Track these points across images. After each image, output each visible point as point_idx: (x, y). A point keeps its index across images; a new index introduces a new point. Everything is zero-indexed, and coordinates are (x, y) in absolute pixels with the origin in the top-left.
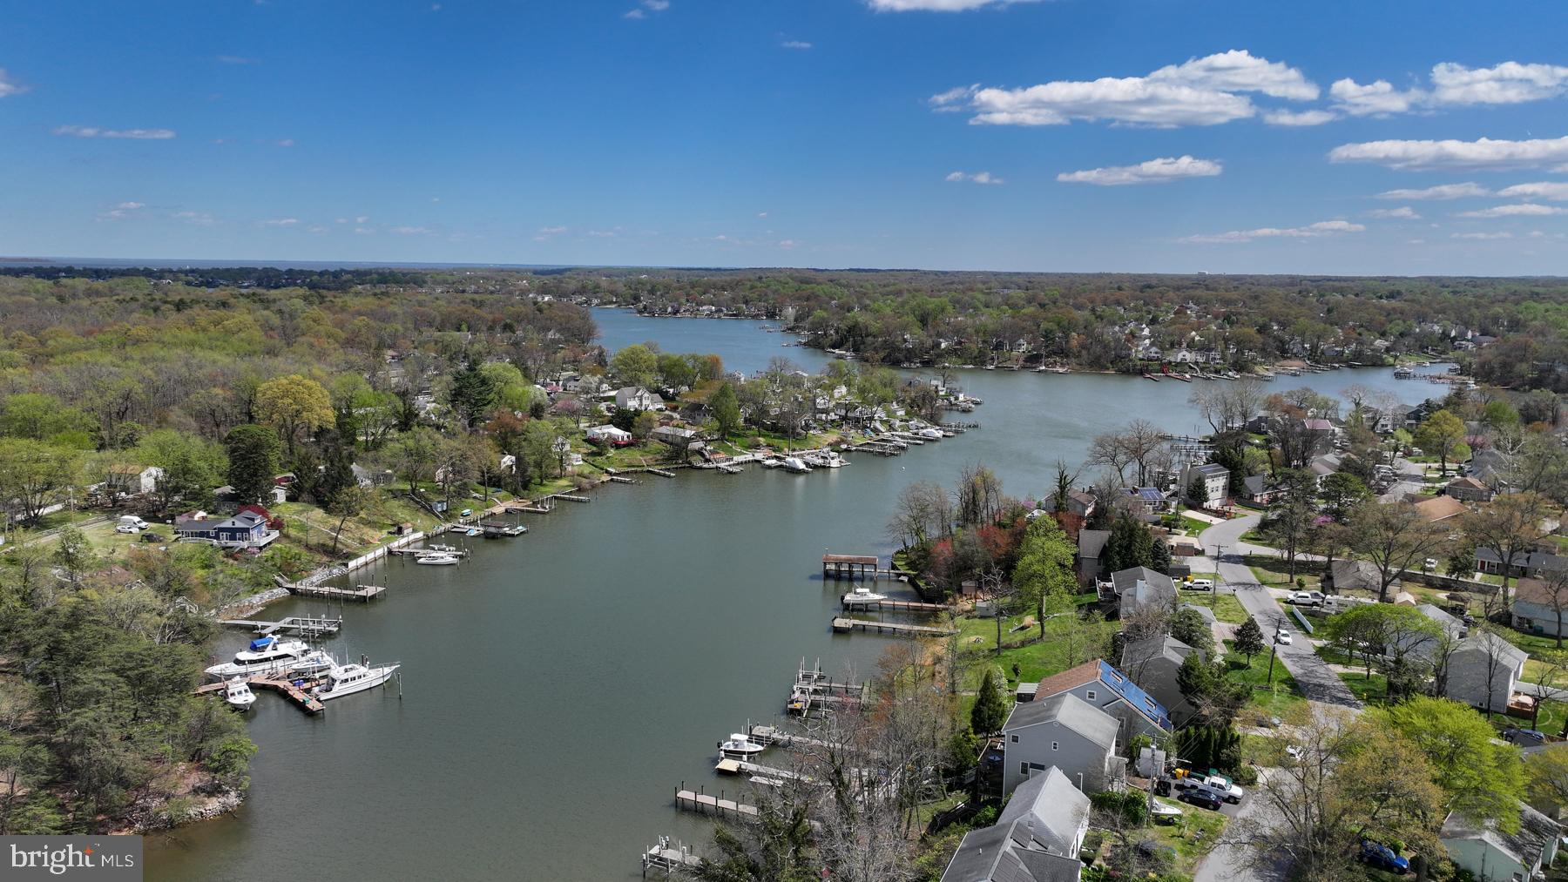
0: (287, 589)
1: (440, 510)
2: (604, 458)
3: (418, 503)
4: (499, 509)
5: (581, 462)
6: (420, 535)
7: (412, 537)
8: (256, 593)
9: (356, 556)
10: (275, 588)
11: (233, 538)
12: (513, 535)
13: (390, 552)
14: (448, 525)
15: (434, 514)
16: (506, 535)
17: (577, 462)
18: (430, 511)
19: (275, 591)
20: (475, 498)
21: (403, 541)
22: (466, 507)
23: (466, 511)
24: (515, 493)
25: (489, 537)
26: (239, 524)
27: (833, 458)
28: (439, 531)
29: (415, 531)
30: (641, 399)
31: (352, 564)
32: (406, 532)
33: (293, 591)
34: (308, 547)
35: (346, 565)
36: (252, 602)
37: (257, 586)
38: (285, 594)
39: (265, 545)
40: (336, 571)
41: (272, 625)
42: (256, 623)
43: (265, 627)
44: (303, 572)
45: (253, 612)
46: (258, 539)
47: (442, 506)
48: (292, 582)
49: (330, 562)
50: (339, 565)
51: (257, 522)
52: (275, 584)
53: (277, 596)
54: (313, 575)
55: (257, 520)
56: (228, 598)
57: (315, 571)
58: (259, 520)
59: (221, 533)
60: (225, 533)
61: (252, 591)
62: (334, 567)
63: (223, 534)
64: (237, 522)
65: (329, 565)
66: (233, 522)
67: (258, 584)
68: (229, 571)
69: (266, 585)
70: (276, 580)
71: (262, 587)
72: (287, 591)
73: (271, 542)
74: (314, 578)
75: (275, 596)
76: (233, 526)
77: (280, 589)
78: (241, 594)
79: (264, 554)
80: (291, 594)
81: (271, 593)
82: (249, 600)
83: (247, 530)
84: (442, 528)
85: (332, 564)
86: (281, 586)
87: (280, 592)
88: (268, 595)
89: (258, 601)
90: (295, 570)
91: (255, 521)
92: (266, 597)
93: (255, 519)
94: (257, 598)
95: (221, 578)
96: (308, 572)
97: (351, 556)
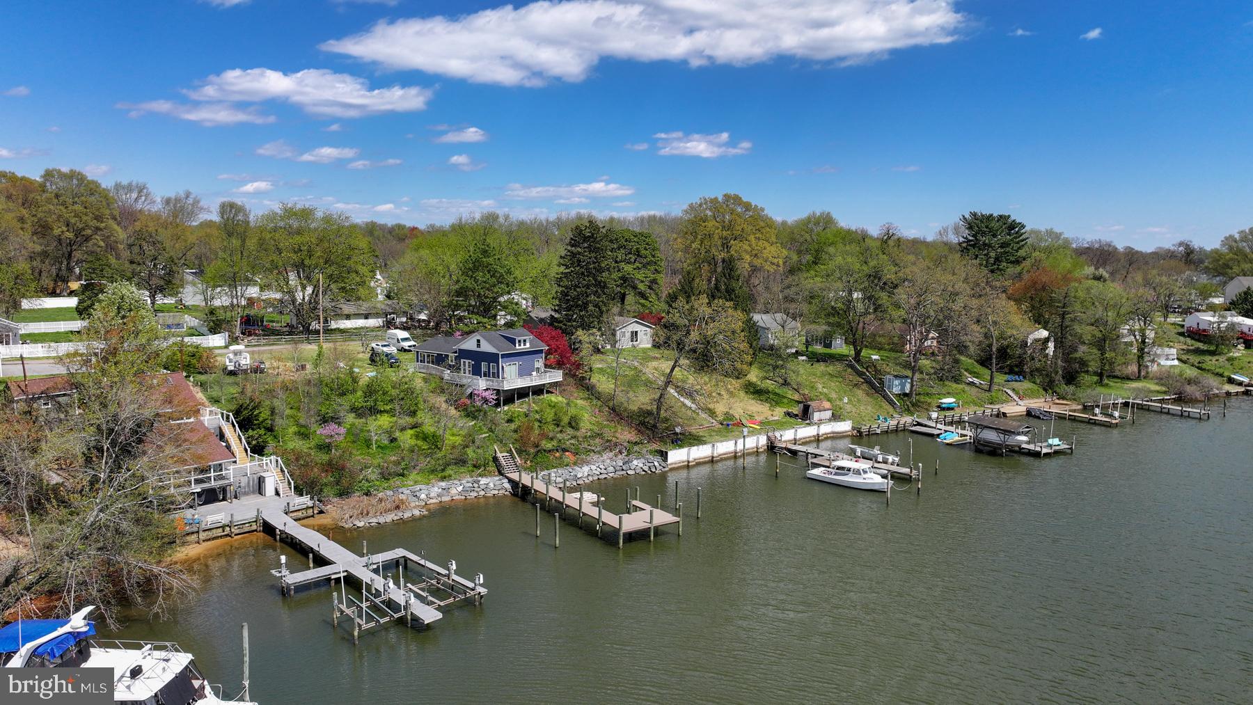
0: (510, 481)
1: (896, 390)
2: (1222, 359)
3: (860, 374)
4: (1015, 408)
5: (1176, 362)
6: (845, 426)
7: (826, 429)
8: (443, 479)
9: (696, 440)
10: (490, 474)
11: (476, 371)
12: (1036, 455)
13: (771, 448)
14: (907, 419)
15: (886, 397)
16: (1021, 452)
17: (1168, 359)
18: (876, 387)
19: (483, 481)
20: (972, 384)
21: (806, 432)
22: (949, 394)
23: (948, 400)
24: (1049, 387)
25: (983, 450)
26: (486, 347)
28: (884, 426)
29: (836, 417)
31: (677, 456)
32: (817, 416)
33: (522, 493)
34: (617, 413)
35: (664, 455)
36: (418, 494)
37: (456, 464)
38: (499, 490)
39: (522, 393)
40: (637, 464)
41: (343, 561)
42: (328, 548)
43: (321, 561)
44: (567, 453)
45: (389, 518)
46: (512, 378)
47: (903, 386)
48: (530, 470)
49: (636, 443)
50: (651, 452)
51: (522, 346)
52: (492, 468)
53: (482, 493)
54: (588, 463)
55: (522, 344)
56: (385, 476)
57: (595, 457)
58: (528, 345)
59: (462, 361)
60: (467, 361)
61: (440, 472)
62: (640, 455)
63: (464, 362)
64: (483, 342)
65: (630, 450)
66: (478, 341)
67: (461, 462)
68: (429, 428)
69: (475, 466)
70: (495, 459)
71: (465, 468)
72: (507, 486)
73: (538, 390)
74: (586, 469)
75: (477, 492)
76: (478, 349)
77: (497, 478)
78: (413, 476)
79: (518, 407)
80: (511, 494)
81: (473, 484)
82: (416, 489)
83: (492, 358)
84: (893, 423)
85: (636, 448)
86: (500, 473)
87: (493, 485)
88: (462, 487)
89: (432, 495)
90: (549, 446)
91: (517, 345)
92: (457, 488)
93: (517, 341)
94: (435, 491)
95: (408, 439)
96: (579, 455)
97: (681, 440)
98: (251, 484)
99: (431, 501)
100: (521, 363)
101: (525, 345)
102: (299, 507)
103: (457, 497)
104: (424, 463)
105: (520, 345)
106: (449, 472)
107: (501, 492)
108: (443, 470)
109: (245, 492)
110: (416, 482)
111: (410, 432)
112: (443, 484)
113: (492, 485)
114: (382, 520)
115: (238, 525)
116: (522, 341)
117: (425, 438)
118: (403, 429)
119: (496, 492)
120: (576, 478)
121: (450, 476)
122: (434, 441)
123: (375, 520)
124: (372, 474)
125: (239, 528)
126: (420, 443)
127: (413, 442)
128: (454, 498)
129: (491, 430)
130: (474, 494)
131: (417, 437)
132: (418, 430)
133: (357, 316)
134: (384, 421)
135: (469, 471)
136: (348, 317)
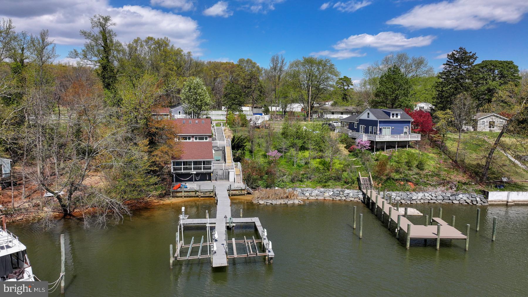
0: (364, 194)
8: (324, 187)
9: (518, 188)
10: (354, 188)
11: (366, 131)
19: (347, 191)
26: (372, 117)
31: (495, 196)
33: (367, 202)
34: (457, 164)
35: (486, 194)
36: (305, 192)
37: (335, 180)
38: (355, 198)
39: (390, 145)
40: (463, 197)
41: (220, 218)
42: (223, 210)
44: (409, 183)
45: (279, 202)
46: (386, 135)
48: (379, 190)
49: (465, 184)
50: (476, 191)
51: (395, 117)
52: (356, 185)
53: (344, 198)
54: (424, 191)
55: (395, 116)
56: (292, 181)
57: (431, 189)
58: (399, 117)
59: (360, 126)
60: (363, 126)
61: (324, 183)
62: (466, 191)
63: (361, 126)
64: (371, 114)
65: (460, 187)
66: (368, 114)
67: (338, 179)
69: (345, 182)
70: (358, 179)
71: (339, 183)
72: (361, 196)
73: (402, 144)
74: (420, 195)
75: (341, 197)
76: (368, 119)
77: (356, 191)
79: (385, 153)
80: (362, 202)
81: (340, 192)
82: (305, 190)
83: (374, 123)
85: (465, 187)
86: (360, 189)
88: (333, 193)
89: (313, 194)
90: (397, 177)
91: (391, 116)
92: (329, 193)
93: (391, 114)
94: (315, 192)
95: (314, 163)
96: (418, 185)
98: (225, 174)
99: (311, 198)
100: (393, 128)
101: (397, 117)
102: (237, 189)
103: (328, 198)
104: (316, 176)
105: (393, 117)
106: (329, 183)
107: (356, 199)
108: (326, 182)
109: (221, 178)
110: (307, 186)
111: (318, 160)
112: (322, 189)
113: (351, 195)
114: (274, 202)
115: (203, 192)
116: (395, 114)
117: (324, 164)
118: (314, 158)
119: (353, 199)
120: (411, 199)
121: (329, 186)
122: (327, 166)
123: (270, 202)
125: (203, 194)
126: (320, 166)
127: (317, 165)
128: (326, 198)
129: (364, 164)
130: (339, 198)
131: (320, 163)
132: (322, 159)
134: (307, 154)
135: (341, 185)
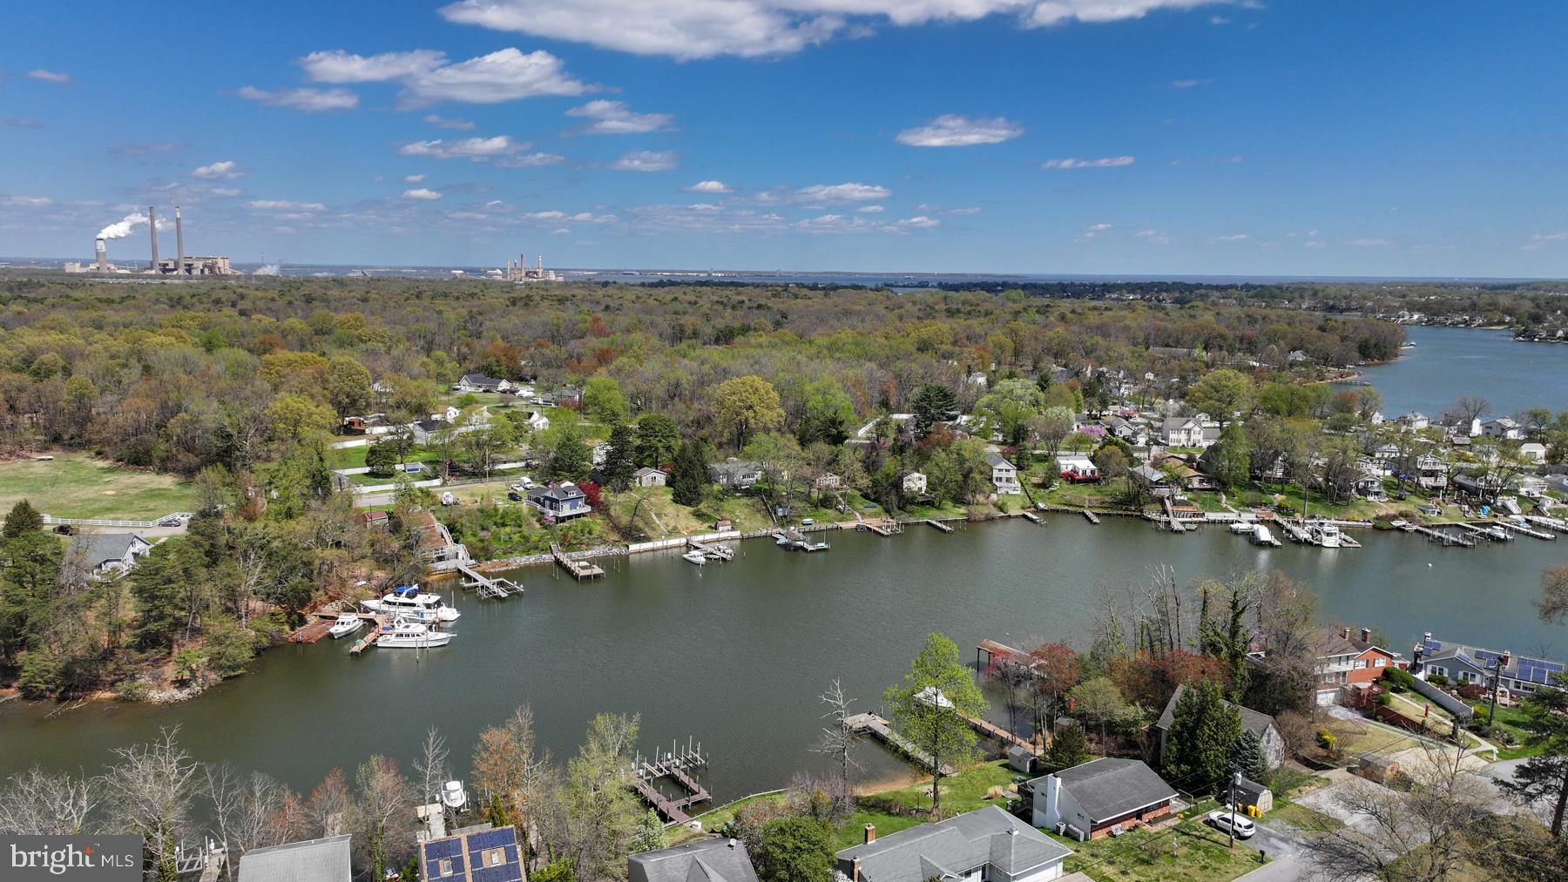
0: (555, 556)
1: (780, 514)
2: (1047, 491)
3: (765, 504)
5: (1019, 492)
6: (737, 534)
7: (723, 535)
8: (528, 554)
9: (646, 539)
10: (546, 553)
11: (551, 507)
13: (684, 545)
14: (777, 531)
15: (771, 517)
17: (1014, 491)
18: (770, 513)
19: (543, 556)
20: (838, 509)
21: (710, 536)
22: (815, 517)
23: (808, 520)
24: (889, 511)
26: (554, 495)
27: (1329, 534)
28: (758, 533)
29: (732, 529)
30: (1189, 431)
31: (634, 547)
32: (722, 528)
33: (558, 562)
34: (615, 526)
35: (628, 547)
36: (516, 560)
37: (534, 548)
39: (570, 517)
40: (615, 551)
41: (482, 581)
42: (478, 577)
43: (475, 581)
44: (584, 545)
45: (503, 569)
46: (566, 510)
47: (784, 512)
48: (564, 552)
49: (617, 541)
50: (623, 545)
51: (573, 496)
52: (549, 551)
53: (543, 561)
54: (590, 549)
56: (504, 553)
57: (596, 547)
58: (576, 495)
59: (546, 501)
60: (548, 502)
61: (527, 552)
62: (617, 546)
65: (613, 544)
66: (552, 493)
67: (536, 548)
68: (526, 533)
69: (541, 550)
70: (550, 547)
71: (537, 550)
72: (553, 558)
73: (578, 516)
74: (590, 552)
75: (541, 560)
76: (552, 497)
77: (550, 555)
78: (516, 553)
79: (566, 524)
80: (554, 562)
81: (539, 557)
82: (516, 558)
83: (557, 501)
84: (764, 532)
85: (617, 543)
86: (552, 553)
87: (548, 558)
88: (534, 558)
89: (522, 561)
90: (576, 541)
91: (571, 495)
92: (532, 559)
93: (569, 493)
94: (523, 559)
95: (516, 537)
96: (589, 546)
97: (638, 540)
98: (454, 555)
99: (522, 563)
100: (571, 503)
102: (471, 564)
103: (532, 562)
104: (521, 548)
106: (530, 552)
107: (550, 560)
109: (452, 557)
110: (516, 556)
111: (518, 534)
112: (527, 557)
114: (500, 569)
115: (450, 568)
116: (574, 494)
117: (523, 537)
118: (515, 533)
119: (548, 561)
120: (581, 556)
121: (531, 554)
122: (526, 539)
123: (497, 568)
124: (500, 552)
125: (450, 570)
126: (521, 539)
127: (518, 539)
129: (552, 534)
130: (539, 561)
131: (520, 536)
132: (521, 533)
133: (509, 461)
134: (508, 529)
135: (539, 552)
136: (505, 462)
